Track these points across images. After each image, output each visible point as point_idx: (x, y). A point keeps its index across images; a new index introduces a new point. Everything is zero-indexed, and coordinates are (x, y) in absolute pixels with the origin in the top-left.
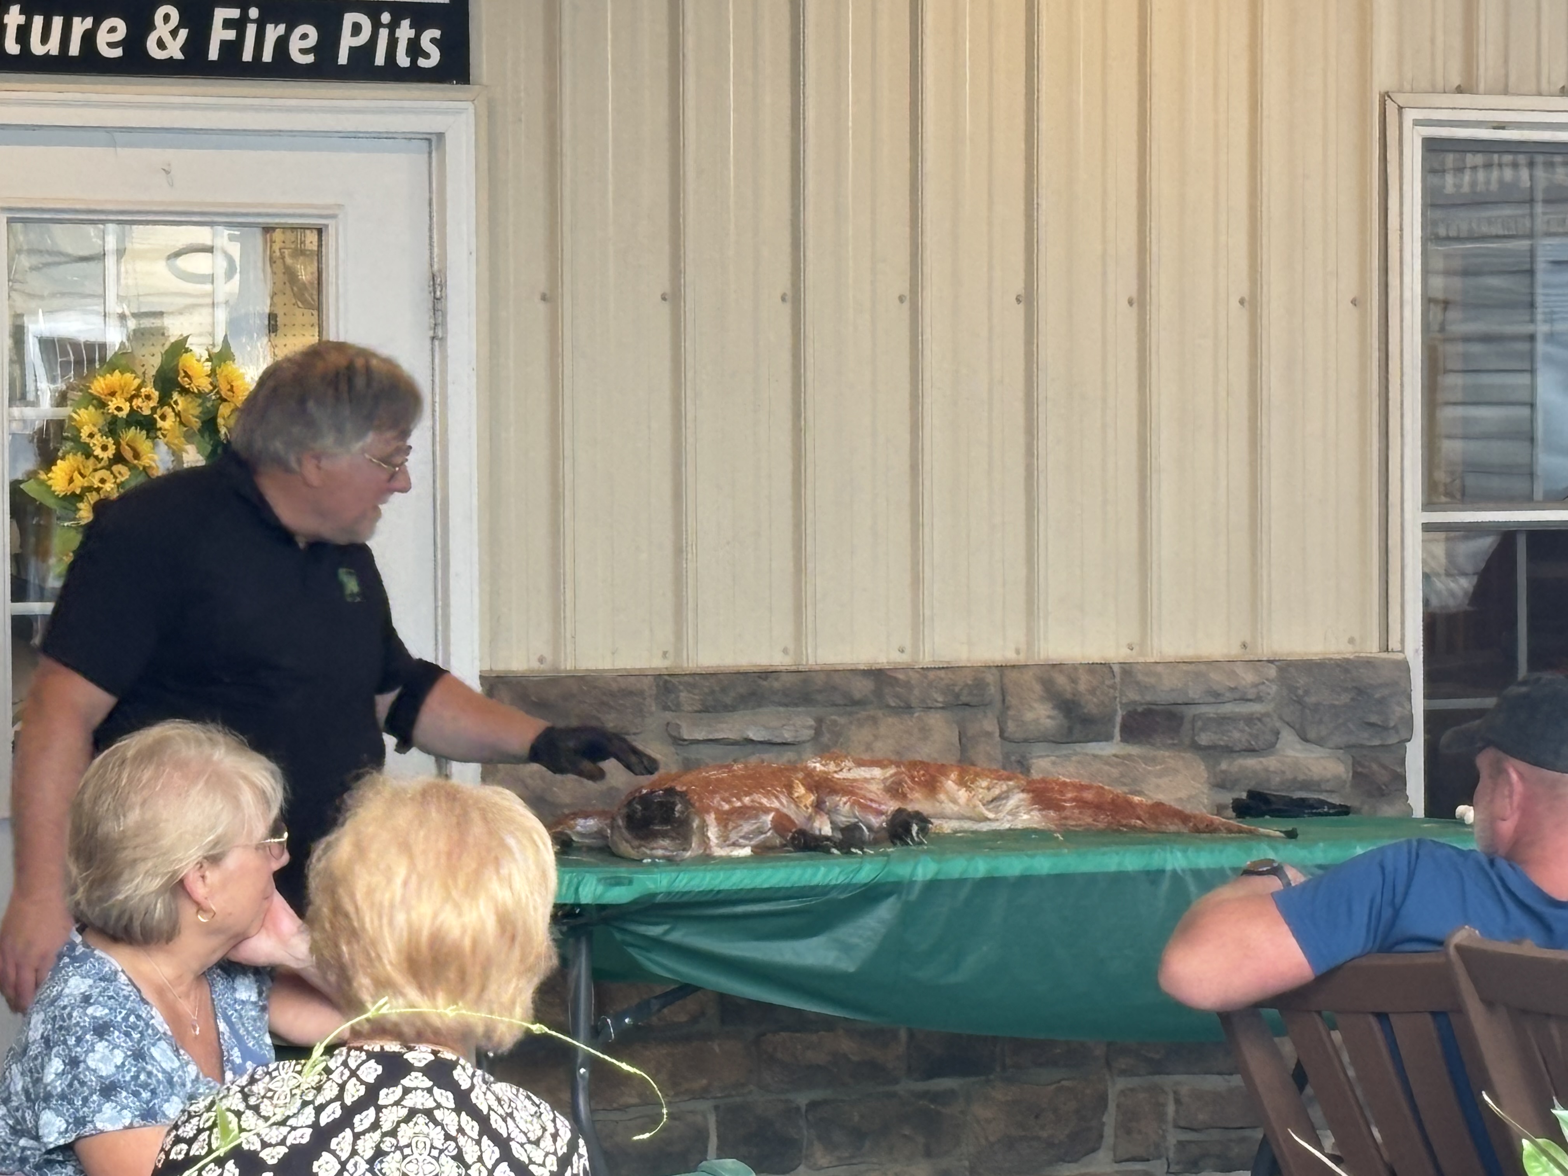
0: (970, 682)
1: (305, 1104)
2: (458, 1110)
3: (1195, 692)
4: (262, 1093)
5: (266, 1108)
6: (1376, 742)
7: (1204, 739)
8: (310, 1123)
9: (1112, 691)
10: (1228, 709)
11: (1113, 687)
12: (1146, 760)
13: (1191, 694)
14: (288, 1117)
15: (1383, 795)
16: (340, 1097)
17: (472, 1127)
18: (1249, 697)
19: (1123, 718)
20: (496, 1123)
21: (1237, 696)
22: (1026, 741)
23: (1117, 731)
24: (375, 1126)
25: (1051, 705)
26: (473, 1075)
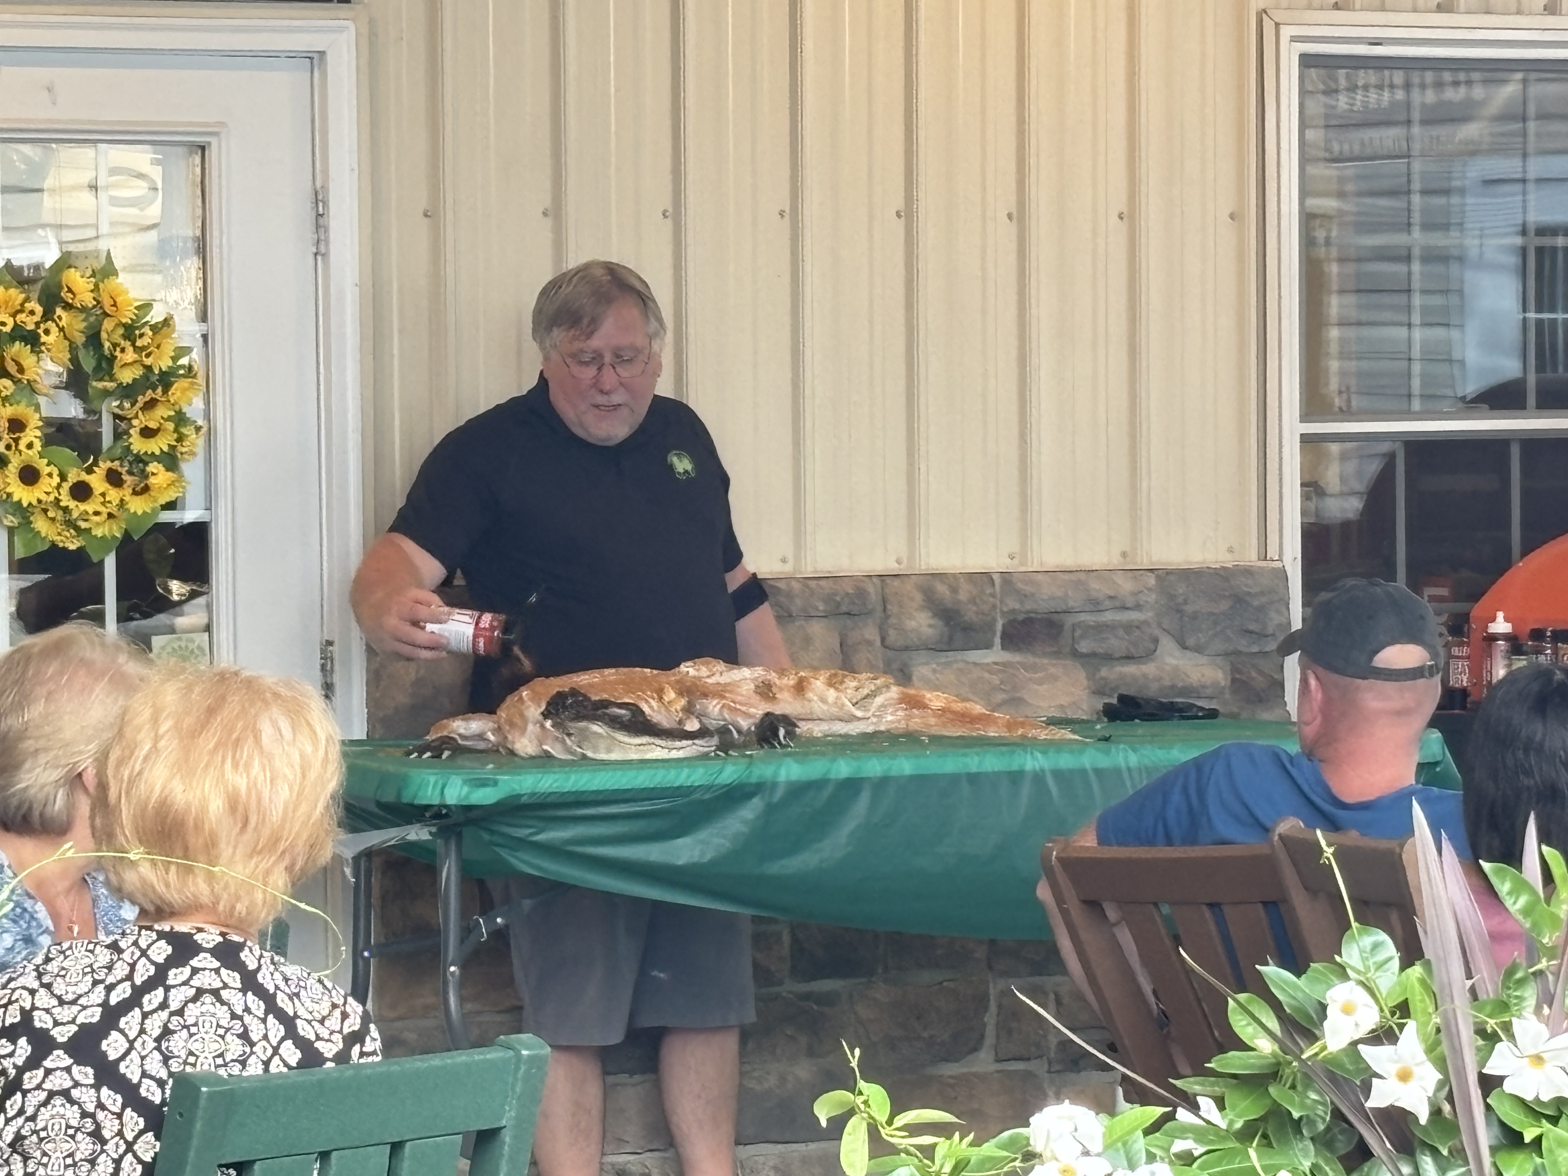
0: (851, 591)
1: (96, 983)
2: (244, 990)
3: (1075, 600)
4: (56, 971)
5: (59, 988)
6: (1255, 649)
7: (1084, 647)
8: (100, 1001)
9: (991, 599)
10: (1109, 617)
11: (993, 595)
12: (1026, 667)
13: (1071, 603)
14: (80, 996)
15: (1261, 701)
16: (130, 977)
17: (258, 1006)
18: (1129, 605)
19: (1003, 625)
20: (282, 1001)
21: (1117, 604)
22: (907, 649)
23: (997, 640)
24: (164, 1005)
25: (930, 614)
26: (261, 956)
